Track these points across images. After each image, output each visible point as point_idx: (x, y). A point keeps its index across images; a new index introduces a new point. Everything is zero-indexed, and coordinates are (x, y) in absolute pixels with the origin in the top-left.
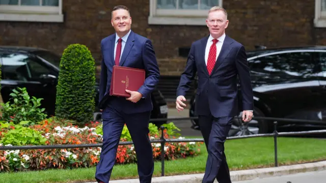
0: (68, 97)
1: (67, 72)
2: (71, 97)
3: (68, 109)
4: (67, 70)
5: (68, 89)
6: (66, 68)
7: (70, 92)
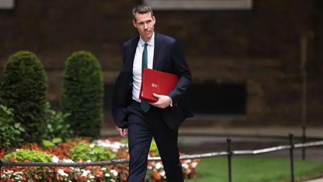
0: (77, 112)
1: (77, 84)
2: (81, 112)
3: (78, 125)
4: (76, 81)
5: (78, 103)
6: (75, 79)
7: (80, 106)
